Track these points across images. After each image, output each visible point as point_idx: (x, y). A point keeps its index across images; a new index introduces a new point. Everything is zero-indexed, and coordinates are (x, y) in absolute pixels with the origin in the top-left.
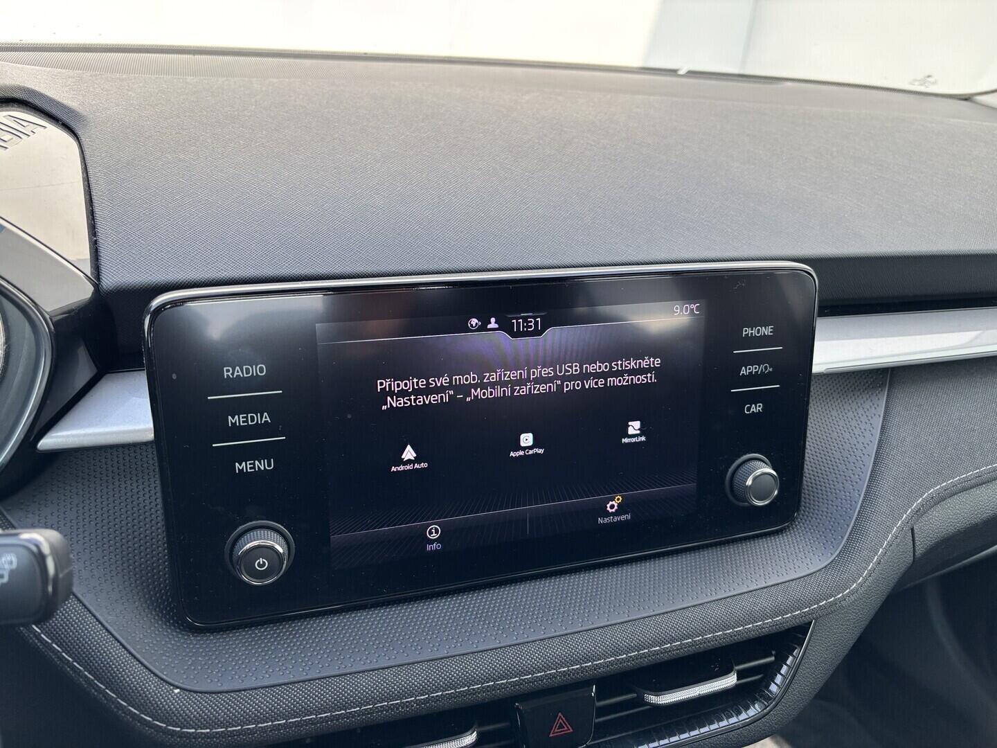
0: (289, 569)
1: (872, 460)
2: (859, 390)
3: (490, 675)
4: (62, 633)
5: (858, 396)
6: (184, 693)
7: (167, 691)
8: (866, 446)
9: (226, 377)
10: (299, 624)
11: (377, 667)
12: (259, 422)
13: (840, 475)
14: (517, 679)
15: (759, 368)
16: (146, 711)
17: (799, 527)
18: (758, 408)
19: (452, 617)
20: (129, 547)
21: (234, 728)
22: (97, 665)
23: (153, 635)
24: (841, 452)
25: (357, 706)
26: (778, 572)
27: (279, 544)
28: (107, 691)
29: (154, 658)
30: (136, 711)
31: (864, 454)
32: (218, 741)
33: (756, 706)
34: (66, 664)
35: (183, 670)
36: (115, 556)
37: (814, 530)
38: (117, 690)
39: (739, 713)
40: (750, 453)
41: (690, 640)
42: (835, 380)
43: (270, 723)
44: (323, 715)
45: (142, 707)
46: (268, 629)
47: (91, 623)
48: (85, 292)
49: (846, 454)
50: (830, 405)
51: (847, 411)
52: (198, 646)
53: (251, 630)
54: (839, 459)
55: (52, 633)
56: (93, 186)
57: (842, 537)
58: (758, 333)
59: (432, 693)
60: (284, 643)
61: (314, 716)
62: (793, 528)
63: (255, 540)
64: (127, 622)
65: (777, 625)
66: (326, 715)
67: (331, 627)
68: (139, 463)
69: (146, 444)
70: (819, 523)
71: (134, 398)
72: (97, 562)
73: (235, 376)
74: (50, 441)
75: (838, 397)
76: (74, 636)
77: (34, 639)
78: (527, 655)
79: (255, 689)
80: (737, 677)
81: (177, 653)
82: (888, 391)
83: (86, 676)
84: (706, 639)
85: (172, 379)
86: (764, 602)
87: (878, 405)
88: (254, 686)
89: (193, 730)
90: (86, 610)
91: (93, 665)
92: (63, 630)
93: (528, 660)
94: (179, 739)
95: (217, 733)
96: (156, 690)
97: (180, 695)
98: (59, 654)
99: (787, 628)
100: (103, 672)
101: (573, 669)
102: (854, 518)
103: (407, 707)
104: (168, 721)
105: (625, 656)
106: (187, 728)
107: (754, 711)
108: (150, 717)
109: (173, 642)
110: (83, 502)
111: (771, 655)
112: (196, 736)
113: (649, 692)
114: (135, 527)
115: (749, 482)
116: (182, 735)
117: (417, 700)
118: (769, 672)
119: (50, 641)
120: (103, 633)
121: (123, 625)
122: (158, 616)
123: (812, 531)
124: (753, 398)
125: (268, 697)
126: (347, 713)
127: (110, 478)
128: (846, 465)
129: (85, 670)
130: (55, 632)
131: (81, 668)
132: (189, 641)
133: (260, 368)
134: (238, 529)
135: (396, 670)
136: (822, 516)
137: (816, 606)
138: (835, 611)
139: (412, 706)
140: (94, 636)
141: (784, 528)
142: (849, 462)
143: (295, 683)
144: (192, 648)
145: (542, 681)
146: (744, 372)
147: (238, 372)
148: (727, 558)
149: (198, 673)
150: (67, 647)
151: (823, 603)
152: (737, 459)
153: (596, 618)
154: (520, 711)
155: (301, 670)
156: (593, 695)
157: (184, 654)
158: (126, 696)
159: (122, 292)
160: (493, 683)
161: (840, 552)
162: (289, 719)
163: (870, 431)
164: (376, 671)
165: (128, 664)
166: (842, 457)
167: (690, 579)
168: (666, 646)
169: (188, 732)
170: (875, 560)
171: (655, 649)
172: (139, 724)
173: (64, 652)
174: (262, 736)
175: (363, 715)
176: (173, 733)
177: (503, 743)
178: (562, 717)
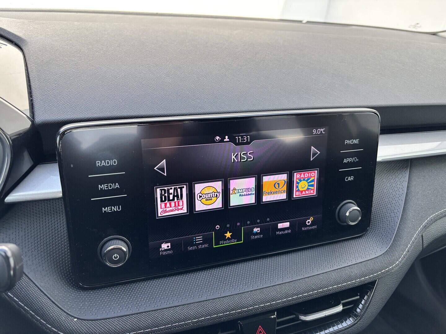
0: (129, 259)
1: (404, 203)
2: (396, 169)
3: (227, 309)
4: (19, 292)
5: (396, 172)
6: (79, 321)
7: (71, 320)
8: (400, 196)
9: (97, 166)
10: (134, 285)
11: (173, 305)
12: (114, 188)
13: (388, 209)
14: (240, 310)
15: (352, 159)
16: (60, 330)
17: (369, 234)
18: (351, 178)
20: (51, 249)
22: (36, 307)
23: (63, 292)
24: (388, 199)
25: (164, 325)
26: (361, 256)
27: (124, 247)
28: (41, 320)
29: (64, 303)
30: (55, 330)
31: (399, 200)
33: (351, 319)
34: (21, 307)
35: (78, 309)
36: (44, 254)
37: (377, 236)
38: (46, 320)
40: (347, 200)
41: (322, 290)
42: (385, 165)
44: (147, 330)
45: (58, 328)
46: (119, 288)
47: (32, 287)
48: (27, 125)
49: (391, 200)
50: (382, 176)
51: (390, 179)
52: (85, 297)
53: (111, 288)
54: (387, 202)
55: (13, 292)
56: (30, 73)
57: (391, 239)
58: (352, 142)
59: (200, 318)
60: (127, 295)
61: (143, 331)
62: (366, 235)
63: (112, 245)
64: (50, 286)
65: (362, 282)
66: (148, 330)
67: (149, 286)
68: (55, 208)
69: (58, 199)
70: (379, 233)
71: (52, 177)
72: (35, 256)
73: (102, 165)
74: (11, 198)
75: (386, 172)
76: (24, 293)
77: (5, 295)
78: (245, 299)
79: (114, 318)
80: (343, 306)
81: (75, 300)
82: (410, 169)
83: (31, 313)
84: (329, 289)
85: (71, 167)
86: (356, 271)
87: (405, 176)
88: (113, 316)
90: (30, 280)
91: (34, 308)
93: (245, 301)
96: (65, 319)
97: (77, 322)
98: (17, 302)
99: (366, 283)
100: (39, 311)
101: (267, 305)
102: (396, 230)
103: (188, 325)
105: (291, 298)
107: (349, 322)
108: (63, 333)
109: (73, 295)
110: (28, 227)
111: (357, 295)
113: (301, 315)
115: (347, 214)
117: (192, 322)
118: (356, 303)
119: (12, 296)
121: (48, 288)
122: (65, 282)
123: (376, 236)
124: (349, 173)
125: (120, 322)
126: (159, 329)
127: (41, 215)
128: (391, 205)
129: (30, 310)
130: (15, 292)
131: (28, 309)
132: (81, 295)
133: (114, 161)
134: (104, 240)
135: (182, 307)
136: (380, 229)
137: (380, 272)
138: (388, 274)
139: (190, 325)
140: (33, 291)
141: (362, 235)
142: (392, 203)
143: (133, 314)
144: (82, 298)
145: (252, 311)
146: (345, 161)
147: (103, 163)
148: (336, 250)
149: (86, 310)
150: (21, 299)
151: (383, 271)
152: (341, 203)
153: (277, 280)
154: (240, 324)
155: (136, 308)
156: (275, 316)
157: (78, 301)
158: (51, 323)
159: (45, 124)
160: (229, 313)
161: (390, 246)
162: (131, 332)
163: (402, 189)
164: (172, 308)
165: (51, 307)
166: (389, 201)
167: (320, 260)
168: (310, 293)
170: (406, 250)
171: (305, 294)
173: (19, 301)
175: (166, 329)
178: (261, 327)
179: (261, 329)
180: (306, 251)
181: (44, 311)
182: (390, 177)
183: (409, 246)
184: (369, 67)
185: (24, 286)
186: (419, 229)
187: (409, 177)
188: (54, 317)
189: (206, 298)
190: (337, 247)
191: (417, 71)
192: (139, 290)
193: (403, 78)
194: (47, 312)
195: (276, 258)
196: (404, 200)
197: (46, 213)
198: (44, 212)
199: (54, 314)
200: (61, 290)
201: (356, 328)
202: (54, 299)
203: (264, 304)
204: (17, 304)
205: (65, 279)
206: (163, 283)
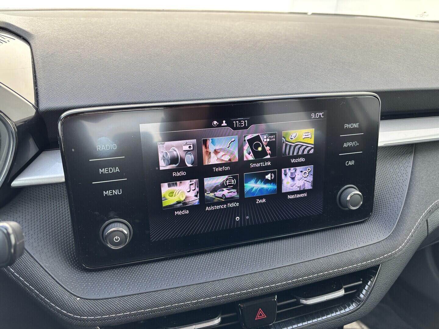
0: (130, 241)
1: (407, 188)
2: (400, 155)
3: (226, 291)
4: (24, 272)
5: (399, 158)
6: (81, 300)
7: (74, 299)
8: (404, 181)
9: (98, 150)
10: (136, 267)
11: (172, 287)
12: (114, 172)
13: (392, 195)
14: (239, 292)
15: (352, 144)
17: (372, 220)
18: (352, 163)
19: (208, 263)
20: (56, 232)
21: (106, 316)
22: (40, 287)
23: (67, 273)
24: (392, 184)
25: (164, 306)
26: (363, 241)
27: (125, 230)
28: (45, 299)
29: (68, 284)
30: (59, 309)
31: (403, 185)
32: (98, 322)
33: (354, 304)
34: (26, 287)
35: (81, 289)
36: (49, 236)
37: (380, 221)
38: (50, 298)
39: (345, 308)
40: (348, 185)
41: (322, 274)
42: (388, 150)
43: (122, 314)
44: (147, 310)
45: (62, 307)
46: (121, 270)
47: (37, 267)
48: (32, 113)
49: (394, 185)
50: (386, 162)
51: (394, 165)
52: (88, 278)
53: (113, 270)
54: (391, 188)
55: (19, 272)
56: (36, 65)
57: (394, 224)
58: (352, 127)
59: (199, 299)
60: (129, 276)
61: (143, 311)
62: (369, 220)
63: (112, 228)
64: (55, 267)
65: (364, 266)
66: (149, 310)
67: (150, 268)
68: (60, 193)
69: (62, 183)
70: (382, 218)
72: (41, 239)
73: (102, 150)
74: (17, 182)
75: (390, 158)
76: (29, 273)
77: (11, 275)
78: (244, 281)
79: (115, 298)
80: (345, 291)
81: (79, 281)
82: (414, 154)
83: (35, 292)
84: (330, 273)
85: (72, 151)
86: (357, 255)
87: (409, 162)
88: (114, 296)
89: (86, 317)
90: (35, 261)
91: (39, 287)
93: (244, 283)
94: (79, 322)
95: (97, 318)
96: (69, 298)
98: (23, 282)
99: (368, 267)
100: (43, 290)
101: (266, 288)
102: (399, 215)
103: (187, 306)
104: (74, 313)
105: (291, 281)
106: (83, 316)
107: (353, 307)
108: (66, 311)
109: (77, 276)
110: (34, 211)
111: (360, 281)
112: (87, 320)
113: (302, 298)
115: (348, 198)
116: (80, 320)
117: (192, 303)
118: (360, 289)
119: (18, 276)
120: (43, 272)
121: (53, 268)
122: (70, 264)
124: (350, 158)
125: (121, 301)
126: (159, 309)
127: (46, 200)
128: (394, 190)
129: (35, 290)
130: (21, 272)
132: (84, 276)
133: (114, 146)
134: (106, 223)
135: (181, 289)
136: (383, 214)
137: (382, 257)
138: (391, 259)
139: (190, 306)
140: (39, 273)
141: (365, 221)
142: (396, 189)
143: (134, 295)
144: (86, 279)
145: (251, 293)
146: (345, 146)
147: (103, 148)
148: (338, 235)
149: (88, 290)
150: (26, 278)
151: (386, 255)
152: (342, 188)
153: (277, 263)
154: (241, 308)
155: (137, 289)
156: (276, 300)
157: (82, 281)
158: (54, 302)
159: (49, 112)
160: (228, 294)
161: (393, 231)
162: (131, 312)
163: (406, 174)
164: (172, 289)
165: (55, 286)
166: (393, 186)
167: (321, 245)
168: (310, 276)
169: (83, 318)
170: (410, 235)
171: (305, 278)
172: (60, 315)
173: (25, 281)
174: (118, 320)
175: (166, 310)
176: (77, 319)
177: (233, 323)
178: (261, 310)
179: (261, 312)
180: (307, 236)
181: (48, 290)
182: (394, 163)
183: (412, 231)
185: (29, 266)
186: (423, 214)
187: (413, 162)
188: (57, 296)
189: (206, 280)
190: (339, 232)
191: (421, 57)
193: (406, 63)
194: (51, 291)
195: (277, 242)
196: (408, 186)
197: (52, 198)
198: (49, 196)
199: (58, 293)
200: (65, 271)
201: (359, 313)
202: (58, 279)
203: (264, 286)
204: (23, 283)
205: (69, 261)
206: (164, 266)
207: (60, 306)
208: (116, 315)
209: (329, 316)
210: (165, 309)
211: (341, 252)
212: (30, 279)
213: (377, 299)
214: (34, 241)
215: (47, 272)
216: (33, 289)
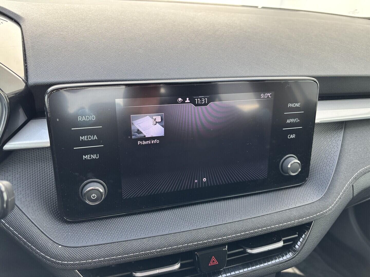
0: (105, 198)
1: (338, 158)
2: (332, 130)
3: (186, 241)
4: (14, 223)
5: (332, 133)
6: (63, 247)
7: (56, 247)
8: (335, 152)
9: (79, 120)
10: (109, 220)
11: (140, 238)
12: (93, 139)
13: (325, 163)
14: (196, 243)
15: (294, 120)
16: (47, 254)
18: (293, 136)
19: (170, 218)
20: (41, 189)
21: (83, 262)
22: (27, 236)
23: (51, 224)
25: (133, 253)
26: (300, 201)
27: (101, 188)
28: (32, 246)
29: (51, 233)
30: (43, 254)
31: (334, 156)
32: (77, 266)
33: (290, 253)
34: (16, 235)
35: (63, 238)
36: (35, 193)
37: (314, 185)
38: (36, 246)
39: (283, 256)
40: (289, 154)
41: (265, 228)
42: (323, 126)
43: (98, 260)
46: (97, 222)
48: (21, 86)
49: (327, 155)
50: (320, 136)
53: (90, 222)
54: (324, 157)
55: (9, 223)
56: (26, 44)
57: (325, 188)
58: (294, 106)
59: (162, 248)
60: (103, 228)
61: (115, 257)
62: (305, 184)
63: (90, 187)
64: (40, 219)
65: (300, 222)
66: (120, 256)
67: (122, 221)
68: (45, 156)
69: (47, 148)
70: (316, 183)
71: (43, 130)
72: (28, 195)
73: (83, 120)
74: (8, 146)
75: (324, 133)
76: (18, 224)
77: (2, 225)
79: (91, 246)
80: (283, 242)
81: (60, 231)
82: (344, 131)
83: (23, 240)
84: (272, 228)
85: (57, 120)
86: (295, 213)
87: (340, 136)
88: (91, 245)
89: (67, 262)
90: (23, 214)
91: (26, 236)
92: (14, 222)
93: (201, 235)
94: (61, 266)
95: (76, 263)
96: (52, 246)
97: (61, 248)
98: (12, 231)
99: (303, 223)
100: (30, 238)
101: (219, 239)
102: (330, 181)
103: (152, 254)
104: (56, 259)
105: (240, 234)
106: (64, 261)
107: (289, 256)
108: (49, 257)
109: (59, 227)
110: (22, 171)
111: (296, 234)
112: (67, 265)
113: (248, 248)
114: (43, 181)
115: (289, 166)
116: (62, 264)
117: (156, 251)
118: (295, 241)
119: (9, 226)
121: (38, 220)
122: (53, 216)
123: (313, 185)
124: (291, 132)
125: (97, 249)
126: (128, 256)
127: (33, 161)
128: (327, 160)
130: (11, 223)
131: (22, 237)
132: (65, 227)
133: (93, 117)
134: (85, 182)
135: (148, 239)
136: (317, 179)
137: (315, 215)
138: (323, 217)
139: (155, 253)
140: (27, 224)
141: (302, 184)
142: (328, 158)
143: (107, 244)
144: (66, 229)
145: (206, 244)
146: (288, 122)
147: (84, 119)
148: (279, 196)
149: (69, 239)
150: (15, 228)
151: (318, 214)
152: (284, 157)
153: (228, 219)
154: (197, 255)
155: (110, 238)
156: (226, 249)
157: (63, 232)
158: (39, 248)
159: (37, 86)
160: (187, 245)
161: (325, 194)
162: (105, 258)
163: (337, 146)
164: (140, 240)
165: (40, 236)
166: (325, 156)
167: (265, 204)
168: (256, 230)
169: (64, 263)
170: (339, 197)
171: (252, 231)
172: (45, 260)
173: (14, 231)
174: (94, 265)
175: (135, 257)
176: (58, 263)
177: (190, 268)
178: (214, 258)
179: (214, 259)
180: (253, 197)
181: (34, 239)
182: (327, 137)
183: (341, 194)
184: (311, 44)
185: (18, 218)
186: (350, 180)
187: (343, 137)
188: (42, 244)
189: (169, 232)
190: (280, 193)
191: (353, 48)
192: (113, 224)
193: (340, 53)
194: (37, 239)
195: (229, 201)
196: (338, 156)
197: (38, 160)
198: (35, 158)
199: (42, 241)
200: (49, 223)
201: (295, 261)
202: (42, 229)
203: (217, 238)
204: (12, 233)
205: (53, 214)
206: (134, 220)
207: (44, 253)
208: (92, 261)
209: (270, 263)
210: (133, 256)
211: (282, 210)
212: (18, 229)
213: (310, 249)
214: (22, 197)
215: (34, 224)
216: (21, 238)
